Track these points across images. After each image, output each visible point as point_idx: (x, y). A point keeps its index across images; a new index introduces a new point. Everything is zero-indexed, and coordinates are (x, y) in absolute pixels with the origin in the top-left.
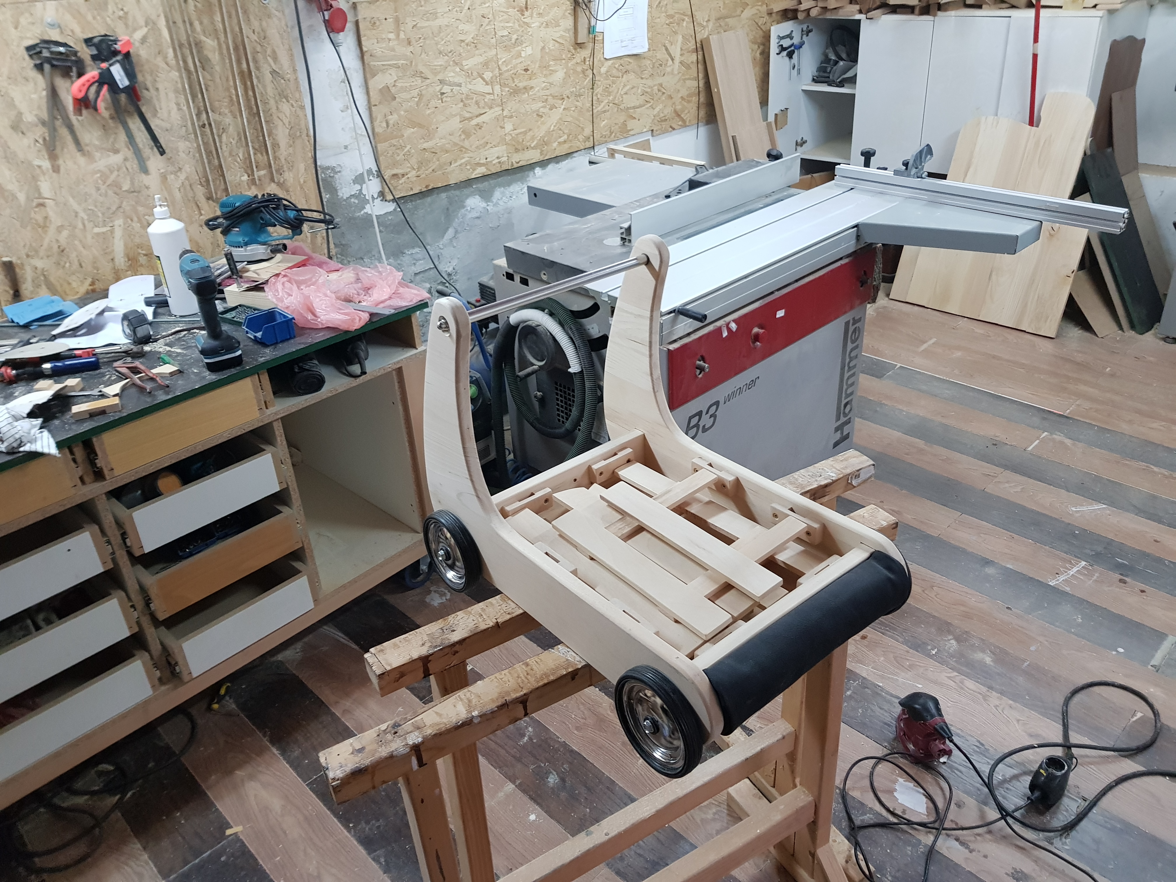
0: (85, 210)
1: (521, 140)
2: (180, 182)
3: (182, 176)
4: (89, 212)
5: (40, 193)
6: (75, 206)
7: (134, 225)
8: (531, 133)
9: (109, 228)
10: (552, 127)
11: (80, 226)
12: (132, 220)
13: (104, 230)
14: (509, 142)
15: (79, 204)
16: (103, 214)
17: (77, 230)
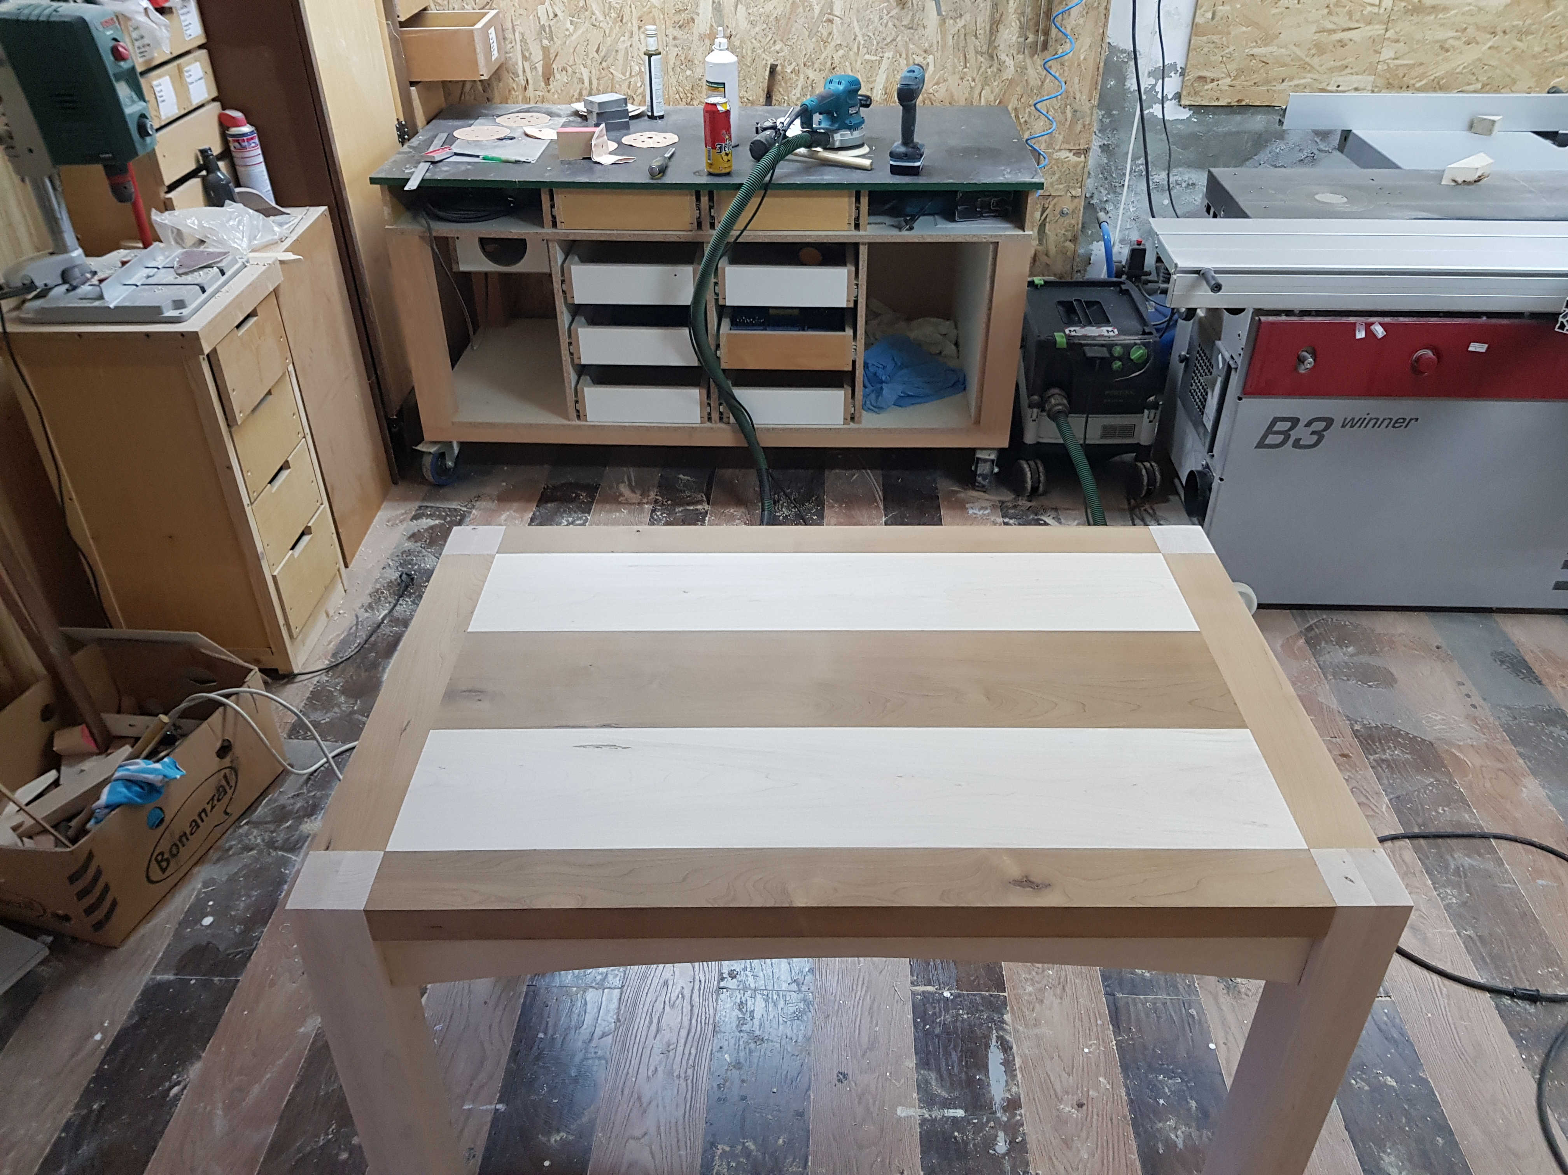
0: (863, 35)
1: (1401, 75)
2: (957, 29)
3: (961, 23)
4: (866, 38)
5: (832, 10)
6: (857, 29)
7: (901, 60)
8: (1421, 69)
9: (878, 58)
10: (1461, 67)
11: (855, 50)
12: (901, 56)
13: (873, 58)
14: (1381, 73)
15: (861, 29)
16: (878, 43)
17: (851, 53)
